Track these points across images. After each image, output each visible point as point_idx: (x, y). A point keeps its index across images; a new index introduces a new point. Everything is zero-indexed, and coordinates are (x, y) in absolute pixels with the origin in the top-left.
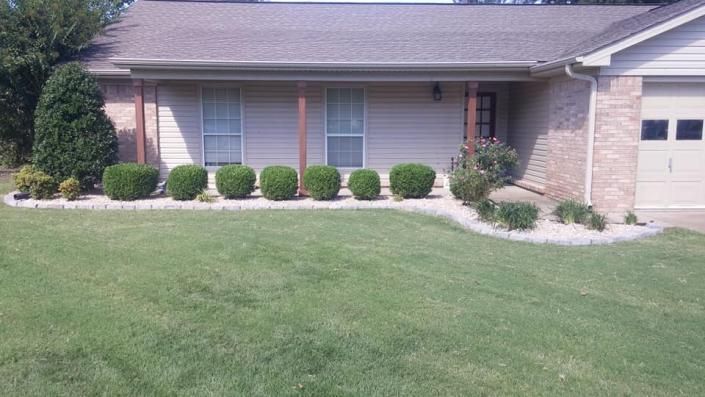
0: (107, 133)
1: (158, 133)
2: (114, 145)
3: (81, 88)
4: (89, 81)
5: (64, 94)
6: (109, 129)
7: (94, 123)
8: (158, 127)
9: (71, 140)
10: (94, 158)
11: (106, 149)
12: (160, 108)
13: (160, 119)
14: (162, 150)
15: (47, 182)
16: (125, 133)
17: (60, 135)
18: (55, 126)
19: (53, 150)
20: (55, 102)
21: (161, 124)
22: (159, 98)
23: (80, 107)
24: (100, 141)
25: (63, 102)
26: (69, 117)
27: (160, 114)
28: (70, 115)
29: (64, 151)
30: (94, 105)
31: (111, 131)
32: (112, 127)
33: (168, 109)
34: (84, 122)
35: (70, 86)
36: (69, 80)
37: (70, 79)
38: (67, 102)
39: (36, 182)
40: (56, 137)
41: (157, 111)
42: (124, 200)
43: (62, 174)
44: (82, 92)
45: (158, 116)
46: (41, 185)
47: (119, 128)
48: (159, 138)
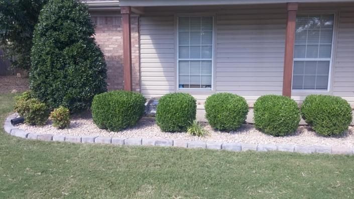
0: (96, 60)
1: (140, 58)
2: (103, 72)
3: (72, 16)
4: (80, 10)
5: (56, 21)
6: (98, 56)
7: (85, 51)
8: (139, 53)
9: (63, 68)
10: (84, 85)
11: (95, 76)
12: (142, 37)
13: (142, 46)
14: (142, 74)
15: (39, 110)
16: (112, 58)
17: (53, 62)
18: (47, 54)
19: (46, 78)
20: (47, 30)
21: (142, 51)
22: (141, 28)
23: (71, 35)
24: (91, 68)
25: (55, 30)
26: (61, 45)
27: (142, 41)
28: (62, 43)
29: (56, 78)
30: (84, 33)
31: (100, 58)
32: (101, 55)
33: (148, 37)
34: (74, 50)
35: (61, 14)
36: (60, 8)
37: (63, 7)
38: (59, 30)
39: (28, 110)
40: (49, 64)
41: (139, 39)
42: (113, 130)
43: (55, 101)
44: (73, 20)
45: (139, 44)
46: (34, 112)
47: (107, 54)
48: (140, 63)
